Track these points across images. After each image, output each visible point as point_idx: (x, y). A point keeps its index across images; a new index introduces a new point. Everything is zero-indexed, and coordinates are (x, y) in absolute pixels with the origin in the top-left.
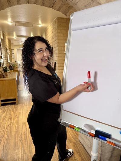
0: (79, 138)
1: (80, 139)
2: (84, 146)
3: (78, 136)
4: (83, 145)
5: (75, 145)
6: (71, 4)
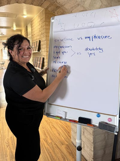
1: (73, 141)
5: (68, 147)
6: (58, 5)
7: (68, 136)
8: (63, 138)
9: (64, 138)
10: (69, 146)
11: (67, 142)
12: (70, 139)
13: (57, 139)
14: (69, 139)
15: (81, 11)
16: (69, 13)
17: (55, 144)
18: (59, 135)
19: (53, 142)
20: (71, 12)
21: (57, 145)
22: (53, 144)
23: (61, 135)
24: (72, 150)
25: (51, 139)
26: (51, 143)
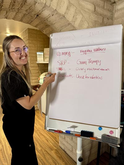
0: (60, 144)
1: (61, 146)
2: (66, 151)
3: (58, 143)
4: (64, 150)
5: (57, 152)
7: (55, 141)
8: (51, 143)
10: (58, 150)
11: (55, 146)
13: (46, 145)
14: (56, 144)
16: (58, 32)
17: (45, 151)
18: (48, 141)
19: (43, 149)
20: (60, 31)
21: (47, 151)
22: (43, 151)
23: (50, 141)
24: (61, 154)
25: (41, 146)
26: (41, 150)
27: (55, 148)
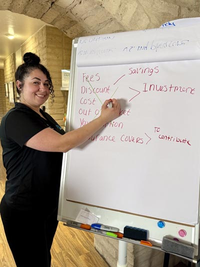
0: (95, 244)
1: (97, 247)
2: (105, 257)
3: (93, 241)
4: (102, 256)
5: (89, 258)
6: (74, 18)
7: (87, 238)
8: (79, 242)
9: (82, 242)
10: (91, 255)
11: (87, 248)
12: (92, 243)
13: (70, 245)
14: (89, 243)
15: (115, 32)
16: (92, 35)
17: (68, 255)
18: (73, 236)
19: (63, 252)
20: (97, 33)
21: (70, 257)
22: (64, 255)
23: (77, 236)
24: (95, 262)
25: (61, 246)
26: (61, 253)
27: (87, 251)
